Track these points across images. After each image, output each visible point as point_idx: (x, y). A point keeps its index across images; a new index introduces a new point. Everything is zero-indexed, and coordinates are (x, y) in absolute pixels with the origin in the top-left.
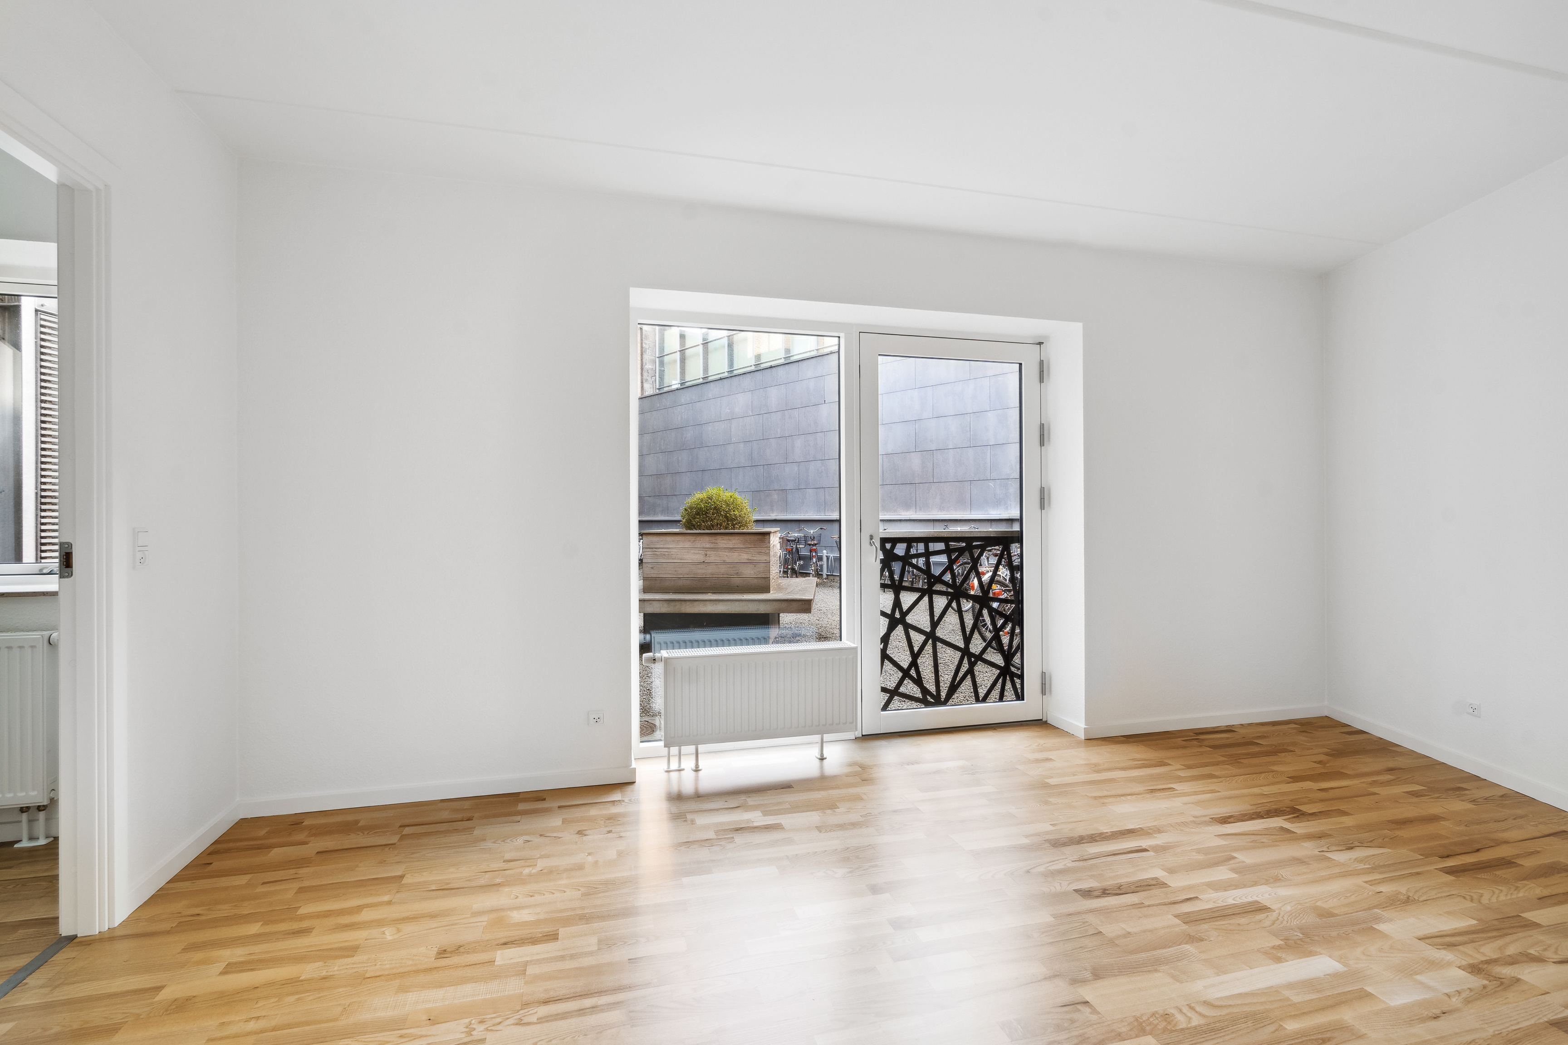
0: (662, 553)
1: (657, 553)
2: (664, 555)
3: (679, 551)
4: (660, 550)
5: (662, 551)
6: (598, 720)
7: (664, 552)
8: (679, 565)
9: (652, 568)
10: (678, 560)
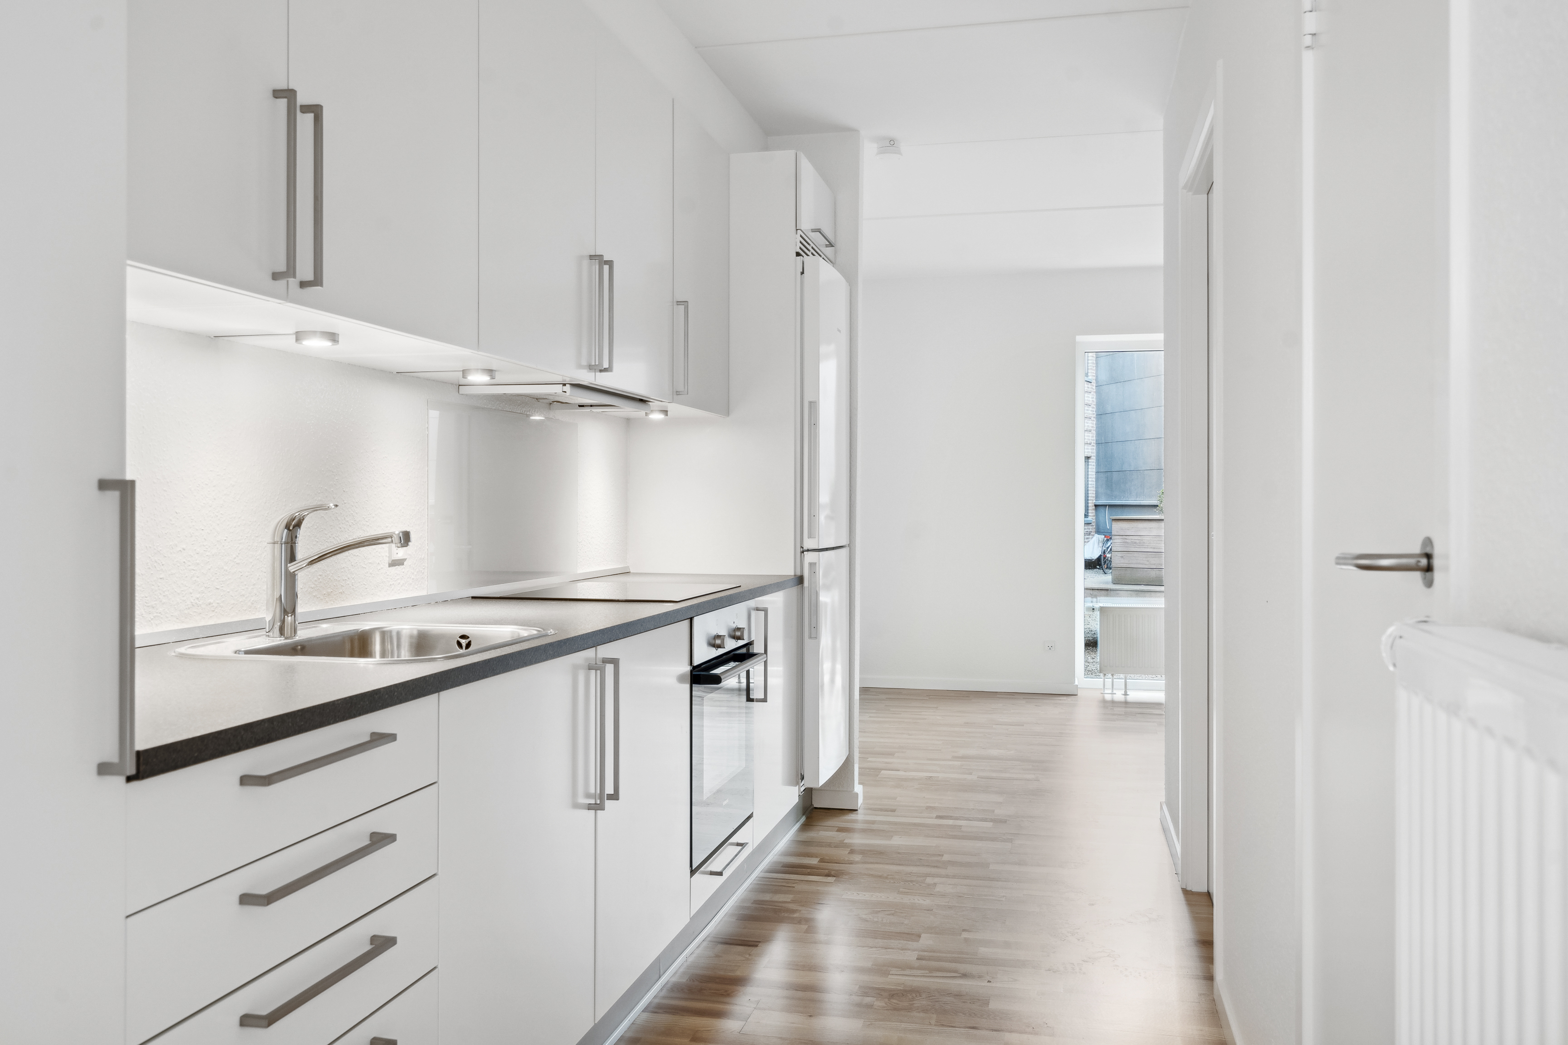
0: (1133, 541)
1: (1127, 541)
2: (1135, 543)
3: (1152, 539)
4: (1131, 537)
5: (1133, 538)
6: (1051, 648)
7: (1135, 539)
8: (1150, 554)
9: (1122, 557)
10: (1151, 549)
